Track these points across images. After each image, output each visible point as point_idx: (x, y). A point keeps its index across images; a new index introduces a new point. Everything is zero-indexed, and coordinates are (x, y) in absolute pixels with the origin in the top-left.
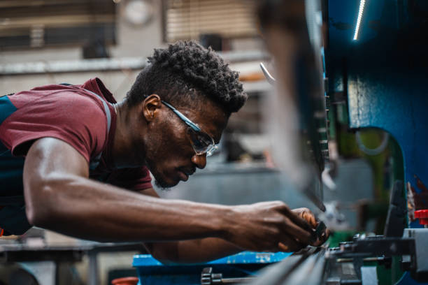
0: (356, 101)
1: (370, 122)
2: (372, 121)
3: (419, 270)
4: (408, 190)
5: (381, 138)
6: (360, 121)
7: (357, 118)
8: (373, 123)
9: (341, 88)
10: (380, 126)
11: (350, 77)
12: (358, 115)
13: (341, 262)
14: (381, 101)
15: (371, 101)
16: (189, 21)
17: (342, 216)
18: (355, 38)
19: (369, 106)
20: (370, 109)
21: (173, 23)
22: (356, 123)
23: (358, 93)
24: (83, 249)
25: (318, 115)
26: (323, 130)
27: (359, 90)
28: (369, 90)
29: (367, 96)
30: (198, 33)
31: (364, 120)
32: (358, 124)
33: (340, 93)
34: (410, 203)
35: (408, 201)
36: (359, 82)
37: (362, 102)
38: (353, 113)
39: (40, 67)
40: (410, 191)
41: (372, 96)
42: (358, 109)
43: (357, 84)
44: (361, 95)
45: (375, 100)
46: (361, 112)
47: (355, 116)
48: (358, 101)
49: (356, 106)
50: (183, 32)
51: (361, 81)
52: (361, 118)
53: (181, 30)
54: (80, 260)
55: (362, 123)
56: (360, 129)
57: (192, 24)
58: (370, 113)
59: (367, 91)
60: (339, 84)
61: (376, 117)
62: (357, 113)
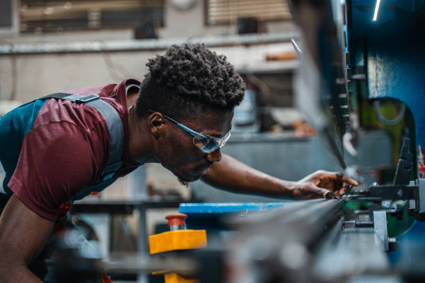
0: (375, 75)
1: (387, 93)
2: (389, 92)
3: (420, 212)
4: (419, 152)
5: (399, 110)
6: (378, 92)
7: (375, 89)
8: (390, 94)
9: (361, 63)
10: (396, 96)
11: (370, 53)
12: (377, 87)
13: (358, 214)
14: (397, 75)
15: (388, 74)
16: (228, 6)
17: (362, 179)
18: (375, 18)
19: (386, 79)
20: (387, 82)
21: (214, 7)
22: (374, 94)
23: (377, 67)
24: (134, 204)
25: (339, 81)
26: (344, 96)
27: (378, 65)
28: (387, 66)
29: (384, 70)
30: (236, 17)
31: (381, 91)
32: (376, 95)
33: (361, 67)
34: (420, 163)
35: (418, 161)
36: (378, 58)
37: (380, 76)
38: (372, 85)
39: (96, 46)
40: (421, 153)
41: (389, 70)
42: (377, 81)
43: (376, 60)
44: (380, 70)
45: (392, 74)
46: (379, 85)
47: (373, 88)
48: (377, 75)
49: (375, 79)
50: (223, 15)
51: (380, 57)
52: (379, 89)
53: (221, 13)
54: (131, 213)
55: (380, 94)
56: (377, 99)
57: (231, 8)
58: (387, 86)
59: (385, 66)
60: (360, 60)
61: (393, 88)
62: (375, 85)
